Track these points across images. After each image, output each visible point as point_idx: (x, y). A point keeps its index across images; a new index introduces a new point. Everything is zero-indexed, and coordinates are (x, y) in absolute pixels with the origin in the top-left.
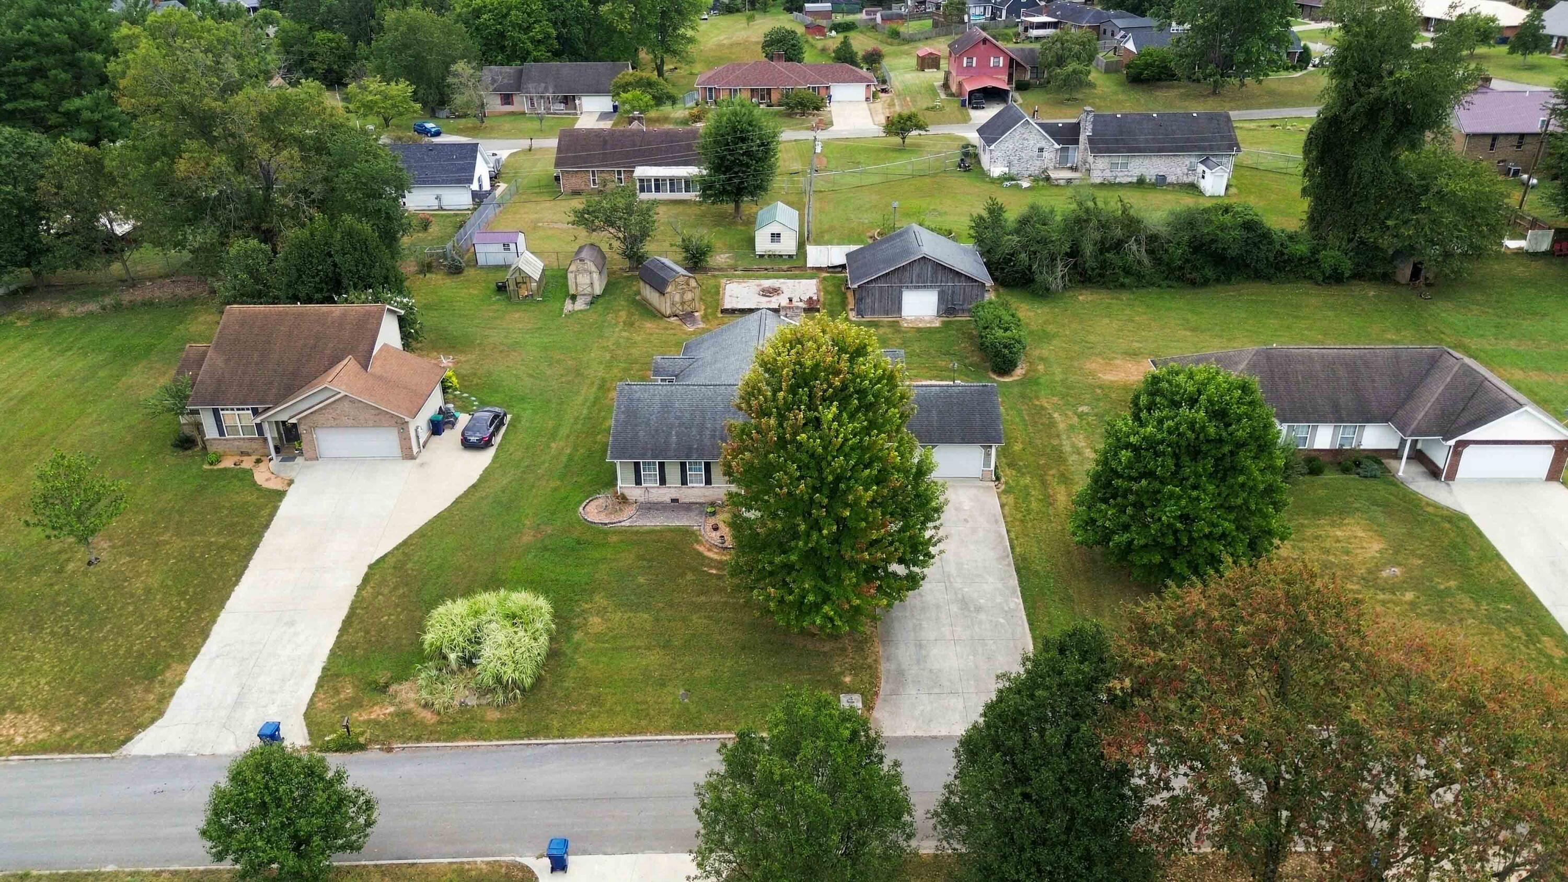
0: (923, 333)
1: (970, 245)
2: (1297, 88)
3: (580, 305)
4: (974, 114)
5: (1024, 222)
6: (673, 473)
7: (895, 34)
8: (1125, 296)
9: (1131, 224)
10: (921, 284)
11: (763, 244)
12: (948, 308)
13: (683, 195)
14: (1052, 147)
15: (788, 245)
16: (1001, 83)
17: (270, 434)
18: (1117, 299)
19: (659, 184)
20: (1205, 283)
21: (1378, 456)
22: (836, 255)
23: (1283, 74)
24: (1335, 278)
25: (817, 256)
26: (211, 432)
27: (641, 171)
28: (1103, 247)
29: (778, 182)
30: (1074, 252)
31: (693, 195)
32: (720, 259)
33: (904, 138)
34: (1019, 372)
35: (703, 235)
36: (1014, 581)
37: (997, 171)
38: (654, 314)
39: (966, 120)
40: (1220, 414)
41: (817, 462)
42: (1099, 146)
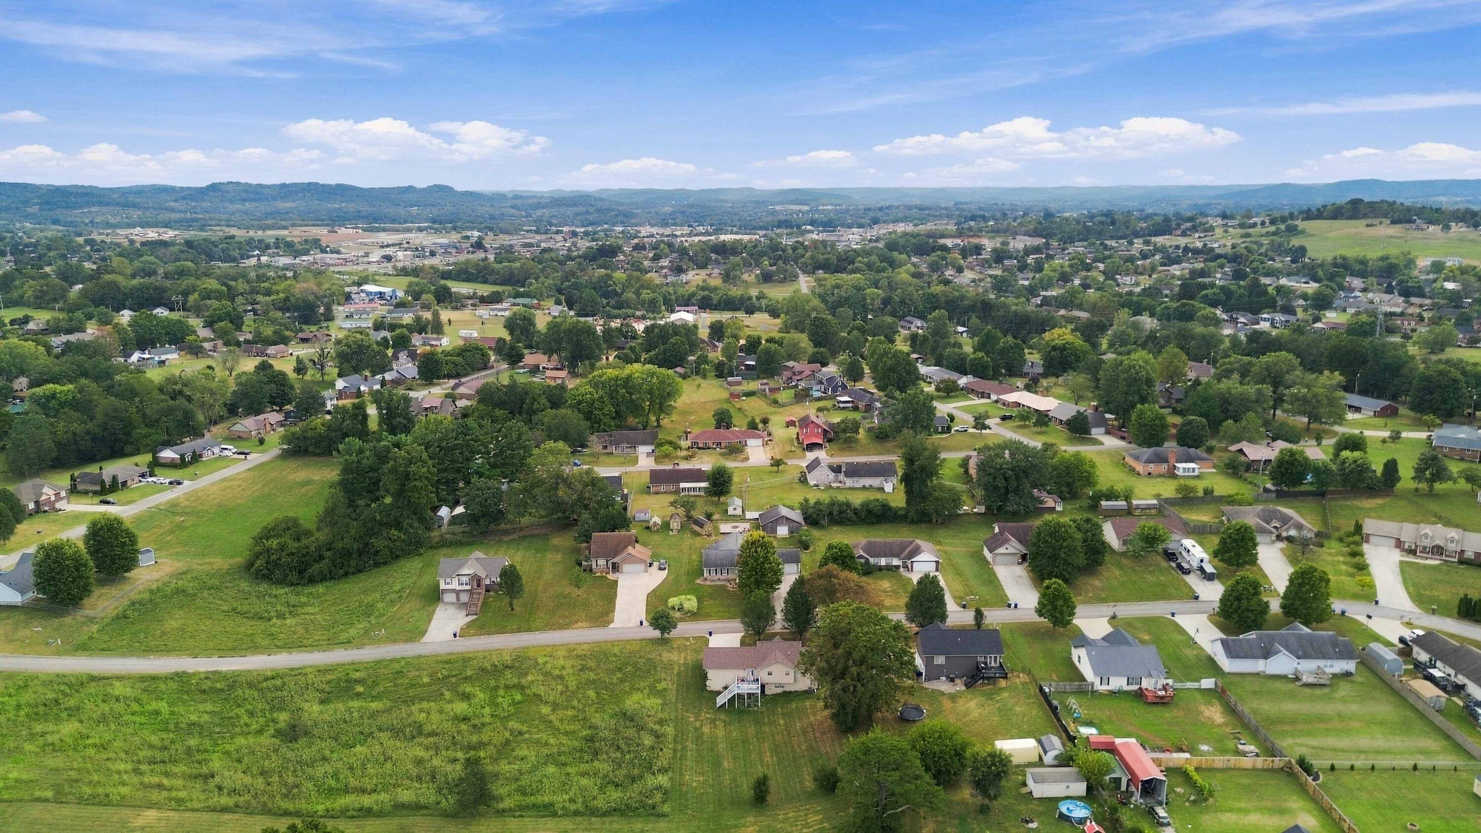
0: (784, 539)
1: (798, 511)
2: (943, 443)
3: (674, 532)
4: (807, 453)
5: (816, 503)
6: (719, 571)
7: (775, 402)
9: (848, 505)
10: (782, 524)
11: (731, 511)
12: (791, 532)
13: (698, 493)
14: (832, 475)
15: (739, 512)
16: (820, 441)
17: (610, 566)
19: (689, 489)
20: (873, 523)
21: (898, 567)
22: (756, 515)
23: (939, 436)
24: (912, 522)
25: (750, 515)
26: (594, 566)
27: (683, 485)
28: (841, 512)
29: (734, 488)
30: (831, 514)
31: (702, 493)
32: (716, 517)
33: (778, 468)
34: (811, 549)
35: (710, 509)
37: (812, 483)
38: (698, 534)
39: (804, 457)
40: (841, 550)
41: (757, 560)
42: (848, 474)
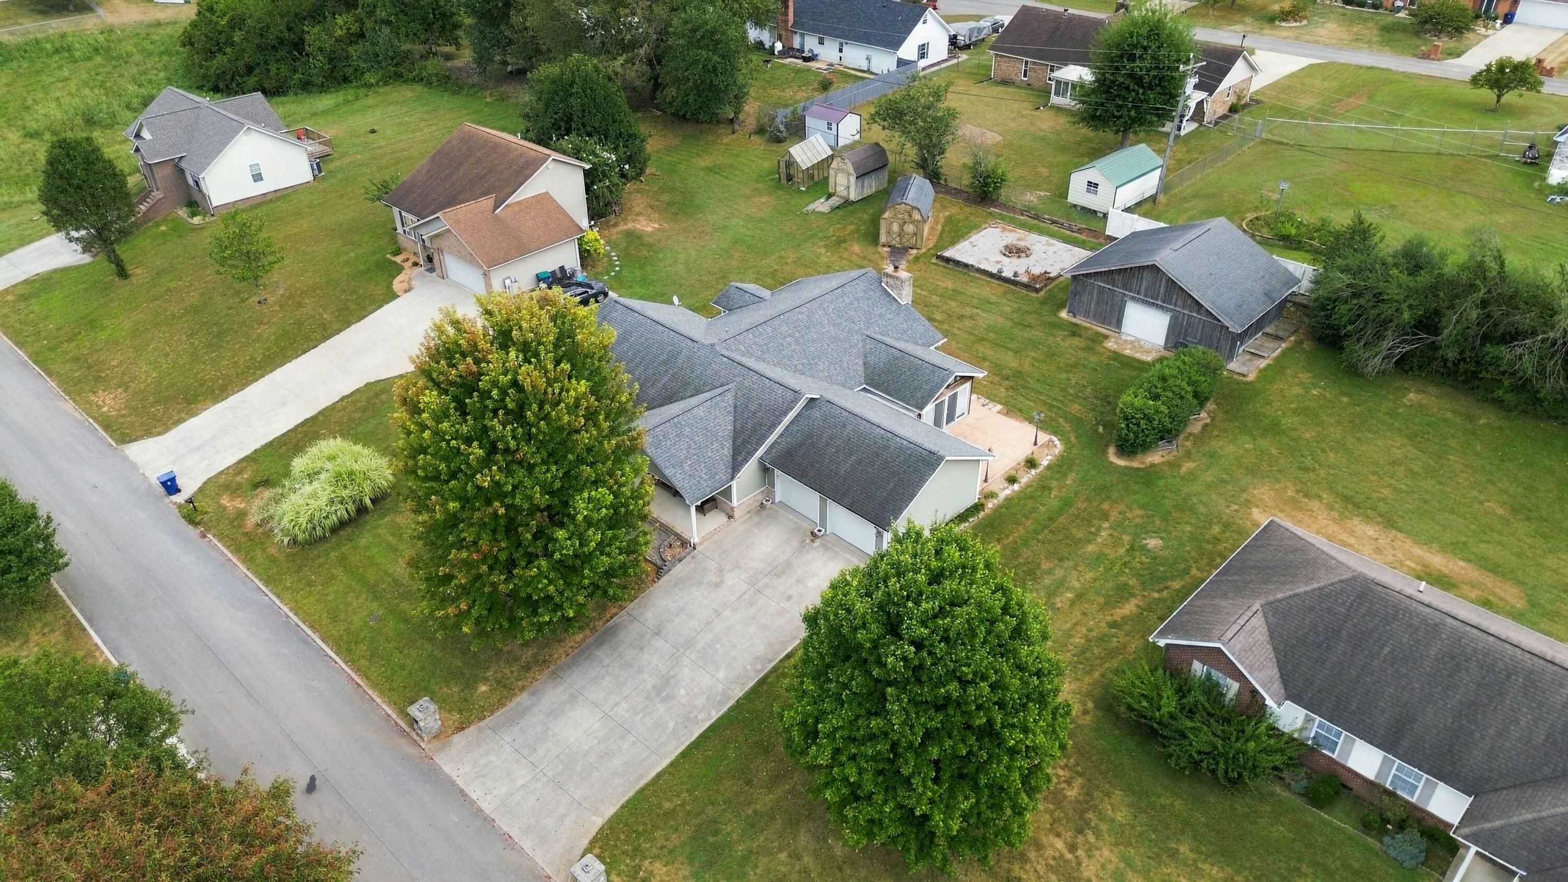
3: (821, 206)
8: (1487, 418)
10: (1151, 300)
18: (1470, 418)
33: (1499, 97)
36: (738, 693)
